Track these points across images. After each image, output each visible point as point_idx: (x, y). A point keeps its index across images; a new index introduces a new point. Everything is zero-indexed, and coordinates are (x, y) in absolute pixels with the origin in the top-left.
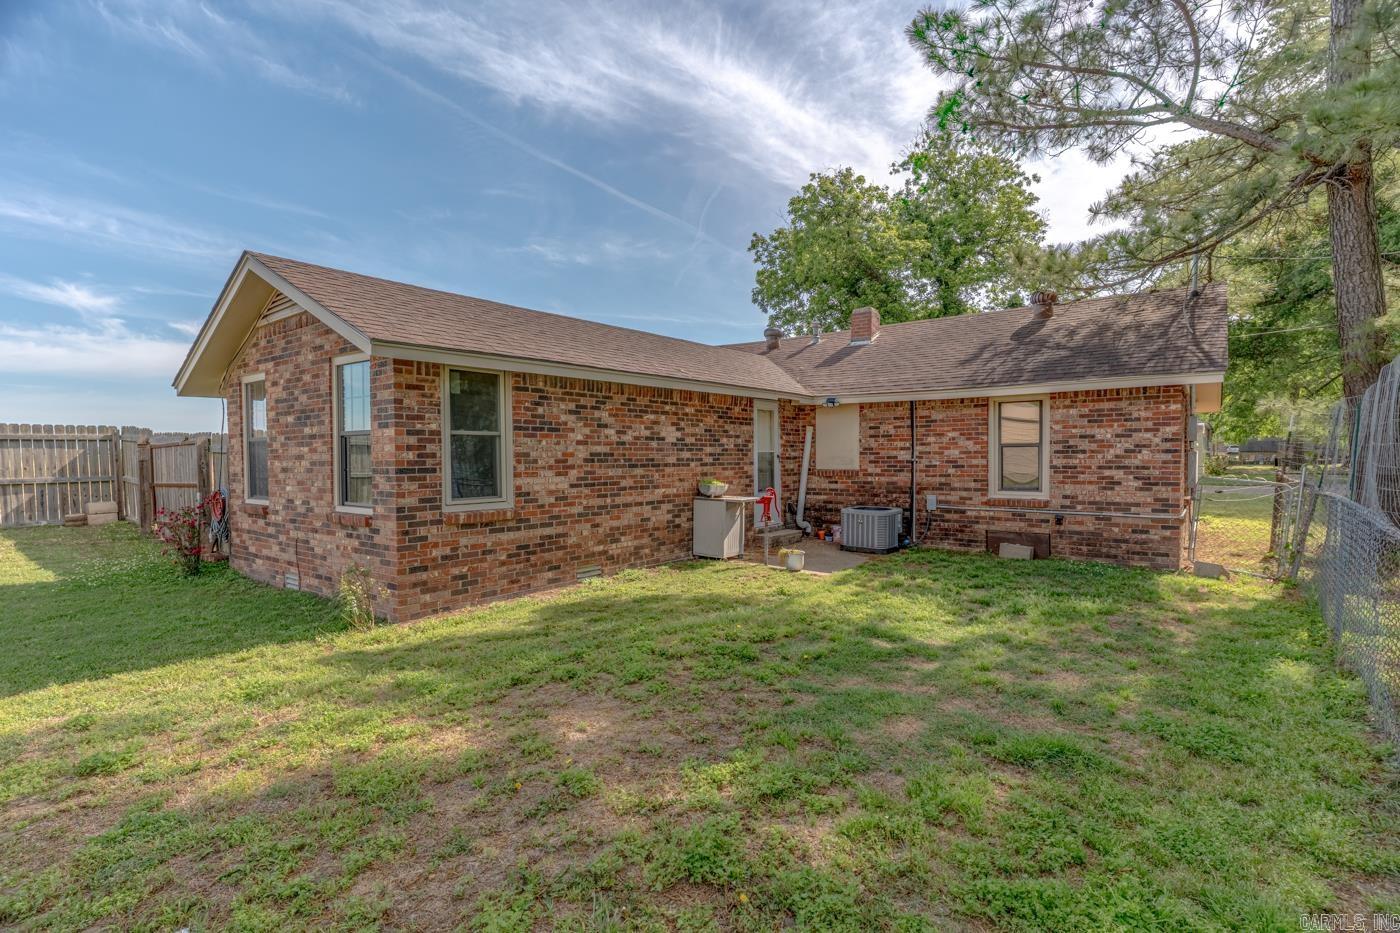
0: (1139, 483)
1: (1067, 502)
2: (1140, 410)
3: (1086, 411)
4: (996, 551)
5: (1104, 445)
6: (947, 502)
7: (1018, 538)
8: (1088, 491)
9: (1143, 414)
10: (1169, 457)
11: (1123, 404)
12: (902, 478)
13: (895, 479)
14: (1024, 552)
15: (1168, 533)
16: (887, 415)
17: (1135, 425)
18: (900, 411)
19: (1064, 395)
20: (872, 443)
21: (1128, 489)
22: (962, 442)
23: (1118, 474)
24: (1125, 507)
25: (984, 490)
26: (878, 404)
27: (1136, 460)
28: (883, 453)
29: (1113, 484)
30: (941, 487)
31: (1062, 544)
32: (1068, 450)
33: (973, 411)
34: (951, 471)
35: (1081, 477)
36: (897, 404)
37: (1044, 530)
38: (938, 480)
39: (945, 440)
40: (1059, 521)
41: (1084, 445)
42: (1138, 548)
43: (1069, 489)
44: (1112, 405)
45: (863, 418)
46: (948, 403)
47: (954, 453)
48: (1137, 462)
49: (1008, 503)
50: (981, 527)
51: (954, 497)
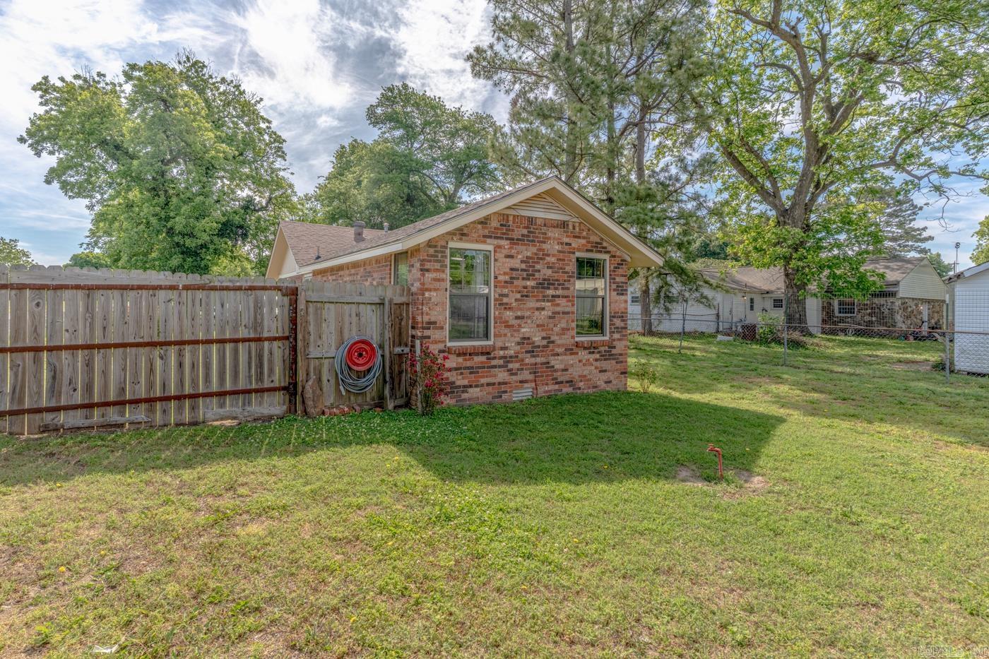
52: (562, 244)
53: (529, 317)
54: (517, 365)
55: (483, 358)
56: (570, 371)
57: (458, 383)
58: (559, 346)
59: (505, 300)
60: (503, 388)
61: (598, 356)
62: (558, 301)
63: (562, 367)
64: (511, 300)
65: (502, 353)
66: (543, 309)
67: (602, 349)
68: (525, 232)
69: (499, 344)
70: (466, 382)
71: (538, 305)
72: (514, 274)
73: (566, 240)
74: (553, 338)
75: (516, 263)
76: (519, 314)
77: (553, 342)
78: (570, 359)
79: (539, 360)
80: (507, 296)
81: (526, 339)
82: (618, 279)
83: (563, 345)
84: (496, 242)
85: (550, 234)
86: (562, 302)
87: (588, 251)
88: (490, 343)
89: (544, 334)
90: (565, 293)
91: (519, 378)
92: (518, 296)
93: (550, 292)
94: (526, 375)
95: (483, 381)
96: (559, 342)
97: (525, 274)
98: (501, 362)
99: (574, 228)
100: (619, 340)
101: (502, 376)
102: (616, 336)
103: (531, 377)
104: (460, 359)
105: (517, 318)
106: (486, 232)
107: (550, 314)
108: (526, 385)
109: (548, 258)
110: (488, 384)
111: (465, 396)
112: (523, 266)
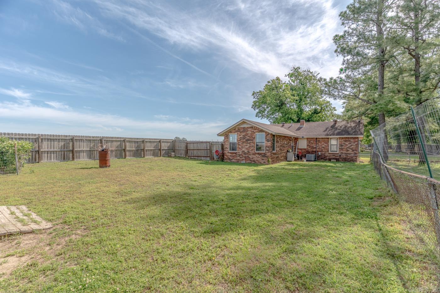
0: (352, 150)
1: (341, 153)
2: (352, 140)
3: (344, 140)
4: (330, 161)
5: (347, 145)
6: (322, 154)
7: (334, 159)
8: (344, 152)
9: (352, 141)
10: (356, 147)
11: (350, 139)
12: (314, 150)
13: (313, 150)
14: (335, 161)
15: (356, 157)
16: (312, 140)
17: (351, 142)
18: (314, 139)
19: (341, 138)
20: (309, 144)
21: (350, 152)
22: (325, 144)
23: (349, 149)
24: (350, 154)
25: (328, 152)
26: (310, 138)
27: (352, 147)
28: (311, 146)
29: (348, 151)
30: (321, 151)
31: (340, 159)
32: (341, 146)
33: (327, 139)
34: (323, 149)
35: (343, 150)
36: (313, 138)
37: (338, 157)
38: (321, 150)
39: (322, 144)
40: (340, 156)
41: (344, 145)
42: (352, 160)
43: (342, 151)
44: (348, 139)
45: (307, 140)
46: (322, 138)
47: (323, 146)
48: (351, 147)
49: (332, 154)
50: (328, 157)
51: (323, 153)
52: (252, 131)
53: (244, 147)
54: (242, 156)
55: (235, 154)
56: (254, 158)
57: (231, 158)
58: (251, 153)
59: (239, 144)
60: (239, 160)
61: (261, 156)
62: (251, 144)
63: (252, 157)
64: (240, 144)
65: (238, 154)
66: (247, 145)
67: (263, 154)
68: (243, 130)
69: (238, 152)
70: (232, 158)
71: (246, 144)
72: (241, 139)
73: (253, 130)
74: (250, 151)
75: (241, 136)
76: (242, 146)
77: (250, 152)
78: (254, 156)
79: (246, 156)
80: (239, 143)
81: (243, 151)
82: (267, 138)
83: (252, 153)
84: (237, 133)
85: (248, 130)
86: (252, 144)
87: (258, 132)
88: (237, 152)
89: (247, 150)
90: (253, 142)
91: (242, 159)
92: (242, 143)
93: (249, 142)
94: (244, 158)
95: (235, 158)
96: (251, 152)
97: (243, 138)
98: (238, 155)
99: (254, 127)
100: (268, 153)
101: (239, 158)
102: (267, 152)
103: (245, 159)
104: (231, 154)
105: (242, 147)
106: (235, 131)
107: (249, 146)
108: (243, 160)
109: (248, 135)
110: (236, 159)
111: (232, 161)
112: (243, 137)
